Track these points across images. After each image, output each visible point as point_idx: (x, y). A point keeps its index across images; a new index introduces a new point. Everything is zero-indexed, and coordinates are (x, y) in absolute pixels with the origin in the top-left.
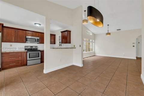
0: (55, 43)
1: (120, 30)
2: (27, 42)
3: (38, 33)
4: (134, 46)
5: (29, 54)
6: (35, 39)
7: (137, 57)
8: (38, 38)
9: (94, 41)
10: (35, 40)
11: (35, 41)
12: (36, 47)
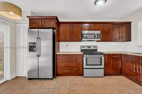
2: (83, 40)
3: (98, 25)
5: (86, 58)
8: (99, 32)
10: (93, 35)
11: (94, 37)
12: (95, 47)
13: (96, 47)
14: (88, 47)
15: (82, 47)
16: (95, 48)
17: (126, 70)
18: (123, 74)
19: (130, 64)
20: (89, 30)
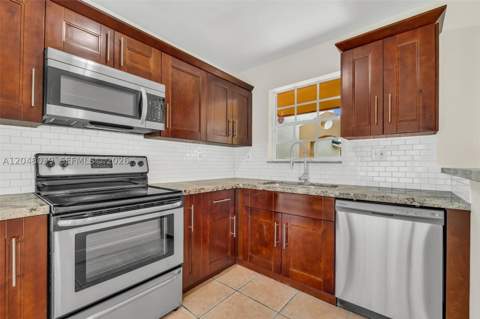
0: (246, 140)
2: (52, 110)
3: (155, 52)
6: (137, 94)
10: (131, 98)
11: (131, 111)
12: (137, 161)
13: (142, 161)
14: (94, 165)
15: (50, 165)
16: (137, 169)
17: (249, 243)
18: (240, 257)
19: (261, 219)
20: (106, 63)
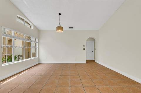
1: (72, 28)
4: (84, 49)
7: (87, 61)
9: (39, 40)
